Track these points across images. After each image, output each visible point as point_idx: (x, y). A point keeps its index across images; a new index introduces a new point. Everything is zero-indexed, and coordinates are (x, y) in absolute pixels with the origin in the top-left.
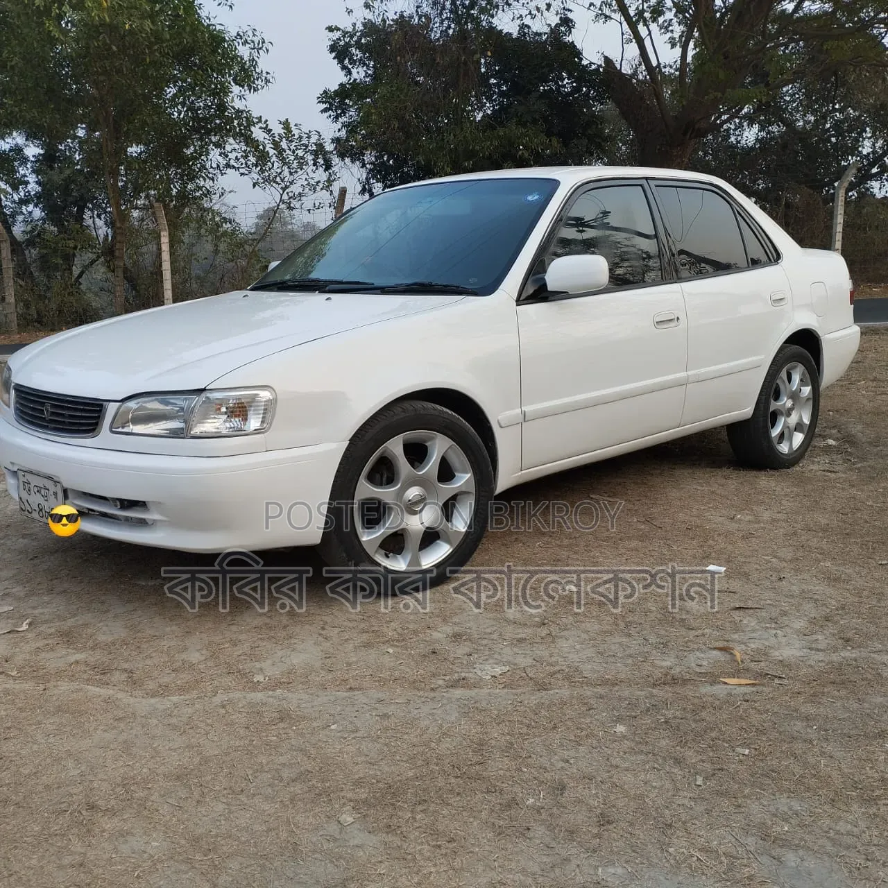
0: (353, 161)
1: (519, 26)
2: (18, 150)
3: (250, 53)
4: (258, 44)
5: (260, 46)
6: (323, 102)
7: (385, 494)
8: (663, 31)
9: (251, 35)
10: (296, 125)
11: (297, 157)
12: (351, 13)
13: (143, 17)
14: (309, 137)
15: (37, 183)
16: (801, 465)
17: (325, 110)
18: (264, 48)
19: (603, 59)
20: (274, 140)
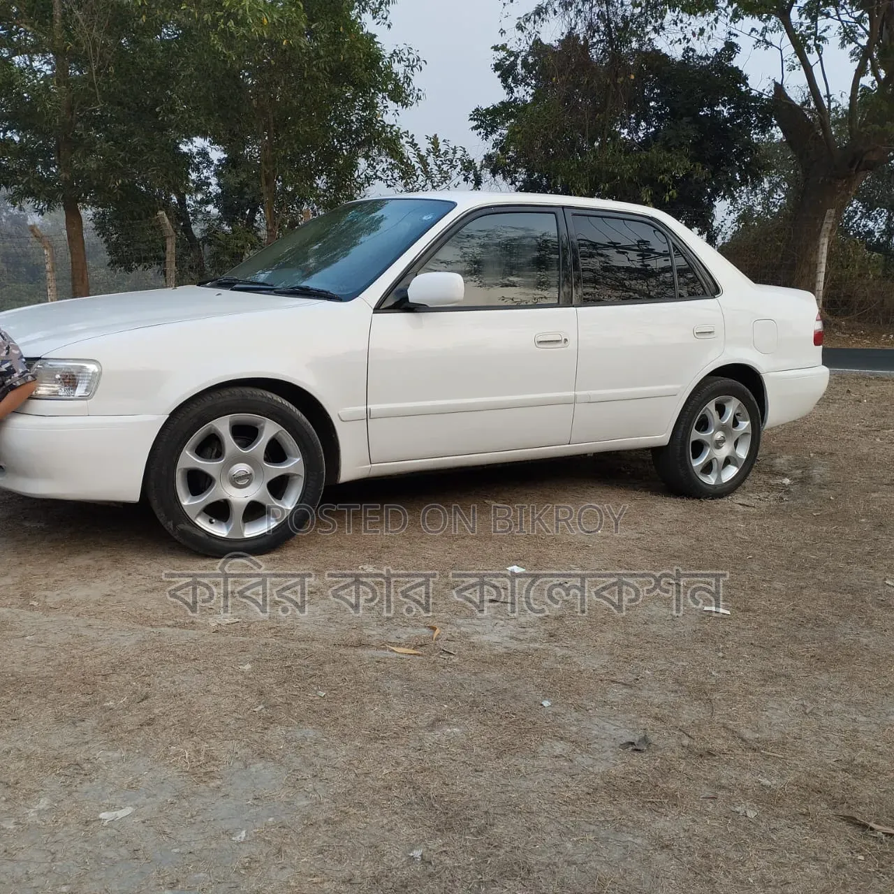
0: (505, 178)
1: (684, 49)
2: (203, 153)
3: (405, 70)
4: (413, 62)
5: (415, 63)
6: (475, 120)
7: (209, 466)
8: (853, 57)
9: (407, 53)
10: (444, 141)
11: (440, 171)
12: (503, 34)
13: (301, 34)
14: (455, 152)
15: (218, 185)
16: (730, 497)
17: (476, 128)
18: (418, 66)
19: (773, 85)
20: (419, 154)
